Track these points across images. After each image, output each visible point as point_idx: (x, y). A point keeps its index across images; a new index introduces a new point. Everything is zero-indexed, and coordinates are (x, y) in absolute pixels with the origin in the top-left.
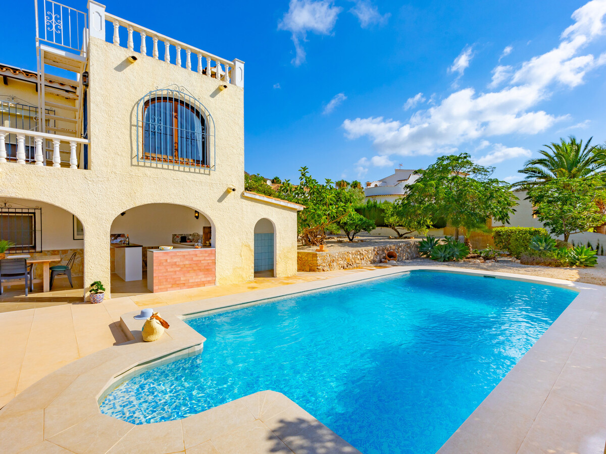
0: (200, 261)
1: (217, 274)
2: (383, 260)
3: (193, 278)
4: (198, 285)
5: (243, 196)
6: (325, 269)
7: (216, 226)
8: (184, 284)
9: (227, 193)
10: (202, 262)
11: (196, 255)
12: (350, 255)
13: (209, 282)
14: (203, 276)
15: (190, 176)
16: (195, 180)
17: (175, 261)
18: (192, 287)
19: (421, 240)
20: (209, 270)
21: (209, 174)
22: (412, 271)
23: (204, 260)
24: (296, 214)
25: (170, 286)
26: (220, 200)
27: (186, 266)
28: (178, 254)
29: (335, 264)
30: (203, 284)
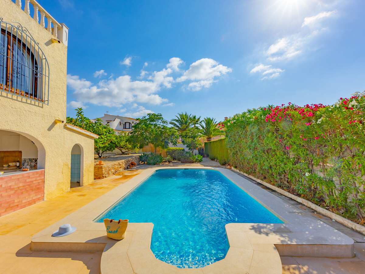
0: (32, 181)
1: (45, 191)
2: (129, 167)
3: (26, 197)
4: (30, 204)
5: (65, 127)
6: (107, 176)
7: (46, 150)
8: (18, 205)
9: (55, 123)
10: (34, 182)
11: (29, 177)
12: (116, 166)
13: (39, 199)
14: (34, 195)
15: (27, 107)
16: (31, 110)
17: (9, 185)
18: (24, 207)
19: (140, 155)
20: (39, 189)
21: (42, 107)
22: (156, 171)
23: (36, 180)
24: (94, 141)
25: (4, 210)
26: (50, 129)
27: (20, 188)
28: (13, 178)
29: (110, 172)
30: (34, 202)
